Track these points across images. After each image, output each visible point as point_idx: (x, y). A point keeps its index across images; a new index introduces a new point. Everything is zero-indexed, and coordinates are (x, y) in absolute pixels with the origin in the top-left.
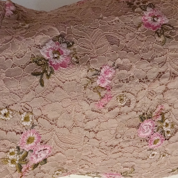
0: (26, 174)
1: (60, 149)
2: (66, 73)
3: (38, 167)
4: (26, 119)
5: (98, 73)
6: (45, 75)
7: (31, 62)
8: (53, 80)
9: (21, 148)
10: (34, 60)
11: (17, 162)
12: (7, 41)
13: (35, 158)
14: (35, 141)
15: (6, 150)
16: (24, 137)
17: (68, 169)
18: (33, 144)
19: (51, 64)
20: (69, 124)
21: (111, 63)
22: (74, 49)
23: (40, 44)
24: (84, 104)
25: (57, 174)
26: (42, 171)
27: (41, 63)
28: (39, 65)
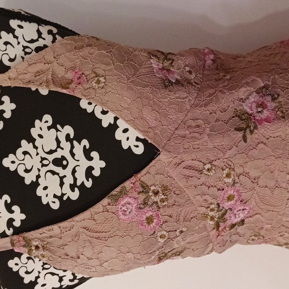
0: (223, 234)
2: (271, 128)
3: (235, 227)
4: (228, 176)
6: (248, 130)
7: (233, 117)
8: (257, 136)
9: (221, 205)
10: (236, 114)
11: (216, 219)
12: (210, 95)
13: (233, 218)
14: (235, 199)
15: (207, 206)
16: (224, 194)
18: (232, 202)
19: (255, 119)
23: (243, 97)
26: (238, 233)
28: (242, 120)
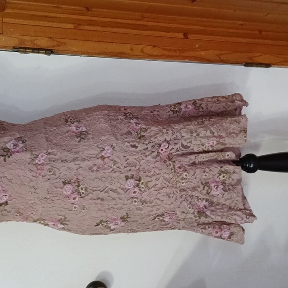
2: (19, 155)
5: (37, 156)
8: (11, 159)
17: (23, 213)
20: (20, 182)
22: (26, 144)
24: (28, 172)
25: (16, 215)
26: (6, 210)
27: (6, 150)
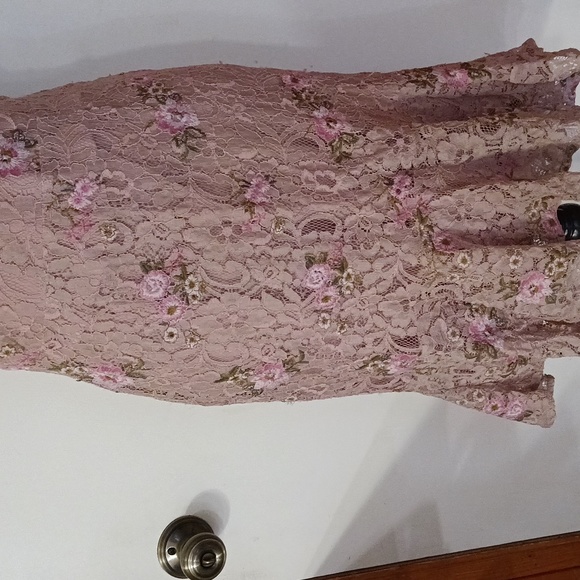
1: (8, 301)
2: (19, 182)
5: (70, 188)
17: (26, 347)
20: (21, 260)
21: (93, 175)
22: (36, 151)
24: (45, 230)
25: (7, 353)
